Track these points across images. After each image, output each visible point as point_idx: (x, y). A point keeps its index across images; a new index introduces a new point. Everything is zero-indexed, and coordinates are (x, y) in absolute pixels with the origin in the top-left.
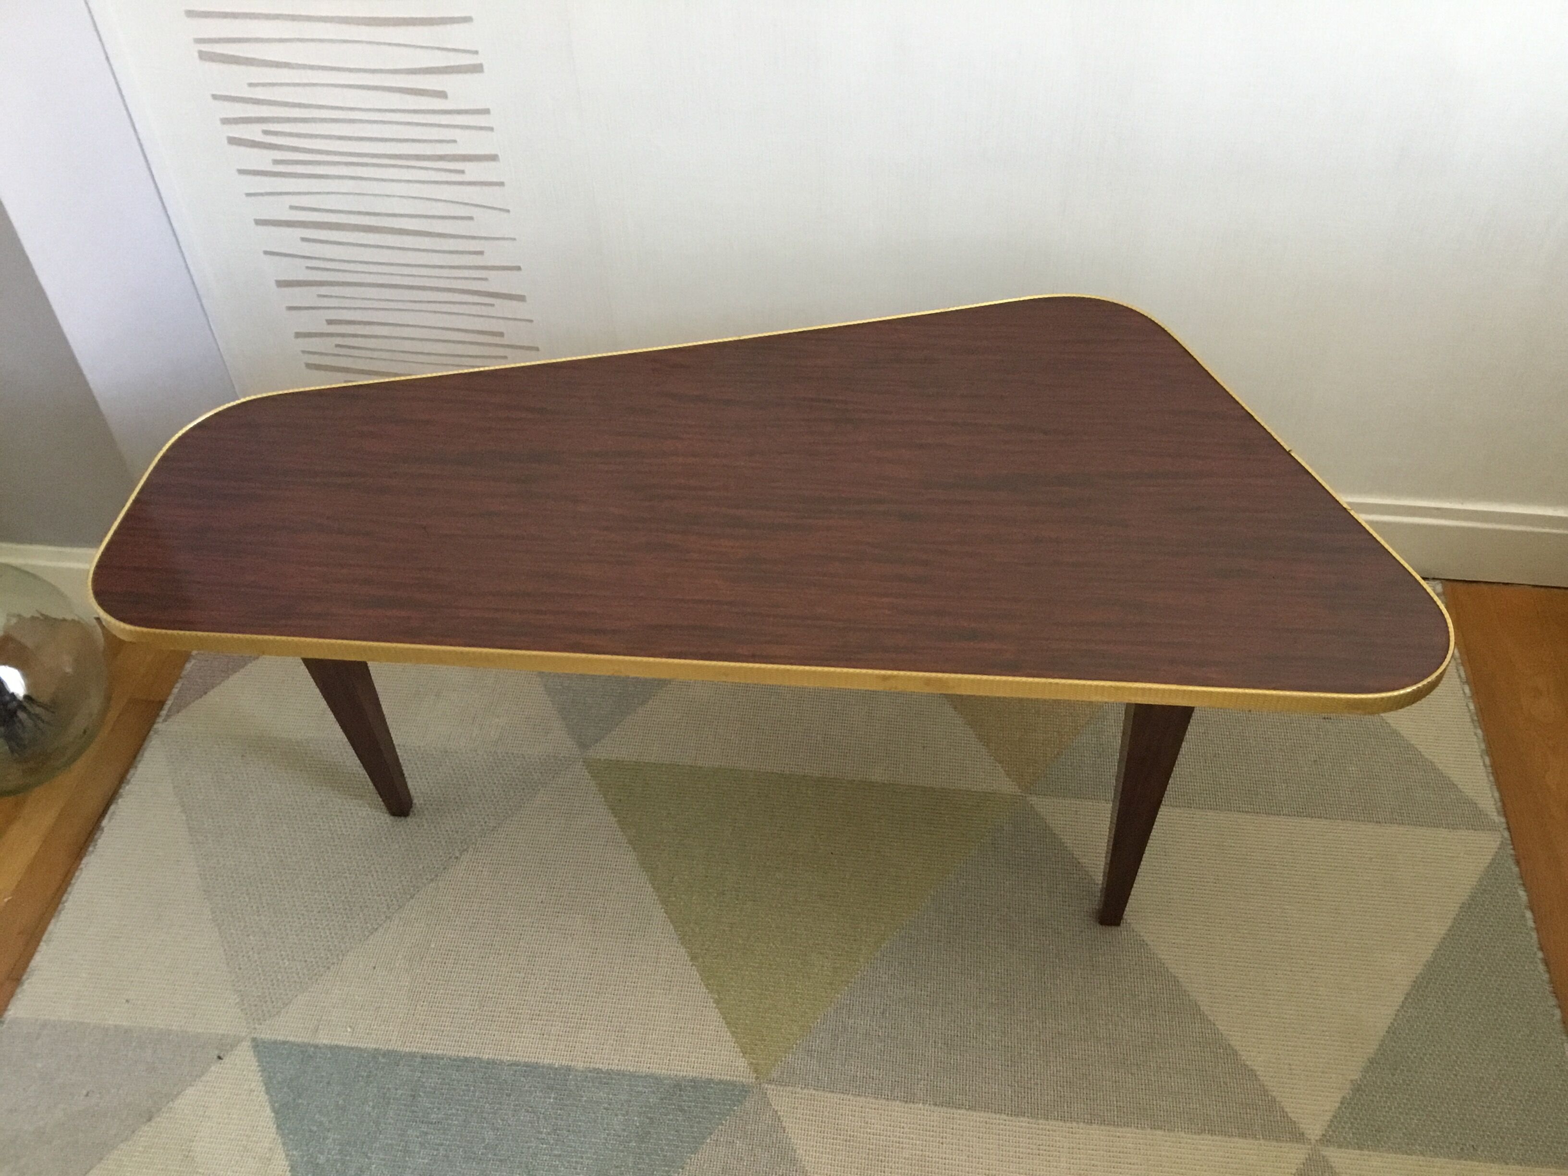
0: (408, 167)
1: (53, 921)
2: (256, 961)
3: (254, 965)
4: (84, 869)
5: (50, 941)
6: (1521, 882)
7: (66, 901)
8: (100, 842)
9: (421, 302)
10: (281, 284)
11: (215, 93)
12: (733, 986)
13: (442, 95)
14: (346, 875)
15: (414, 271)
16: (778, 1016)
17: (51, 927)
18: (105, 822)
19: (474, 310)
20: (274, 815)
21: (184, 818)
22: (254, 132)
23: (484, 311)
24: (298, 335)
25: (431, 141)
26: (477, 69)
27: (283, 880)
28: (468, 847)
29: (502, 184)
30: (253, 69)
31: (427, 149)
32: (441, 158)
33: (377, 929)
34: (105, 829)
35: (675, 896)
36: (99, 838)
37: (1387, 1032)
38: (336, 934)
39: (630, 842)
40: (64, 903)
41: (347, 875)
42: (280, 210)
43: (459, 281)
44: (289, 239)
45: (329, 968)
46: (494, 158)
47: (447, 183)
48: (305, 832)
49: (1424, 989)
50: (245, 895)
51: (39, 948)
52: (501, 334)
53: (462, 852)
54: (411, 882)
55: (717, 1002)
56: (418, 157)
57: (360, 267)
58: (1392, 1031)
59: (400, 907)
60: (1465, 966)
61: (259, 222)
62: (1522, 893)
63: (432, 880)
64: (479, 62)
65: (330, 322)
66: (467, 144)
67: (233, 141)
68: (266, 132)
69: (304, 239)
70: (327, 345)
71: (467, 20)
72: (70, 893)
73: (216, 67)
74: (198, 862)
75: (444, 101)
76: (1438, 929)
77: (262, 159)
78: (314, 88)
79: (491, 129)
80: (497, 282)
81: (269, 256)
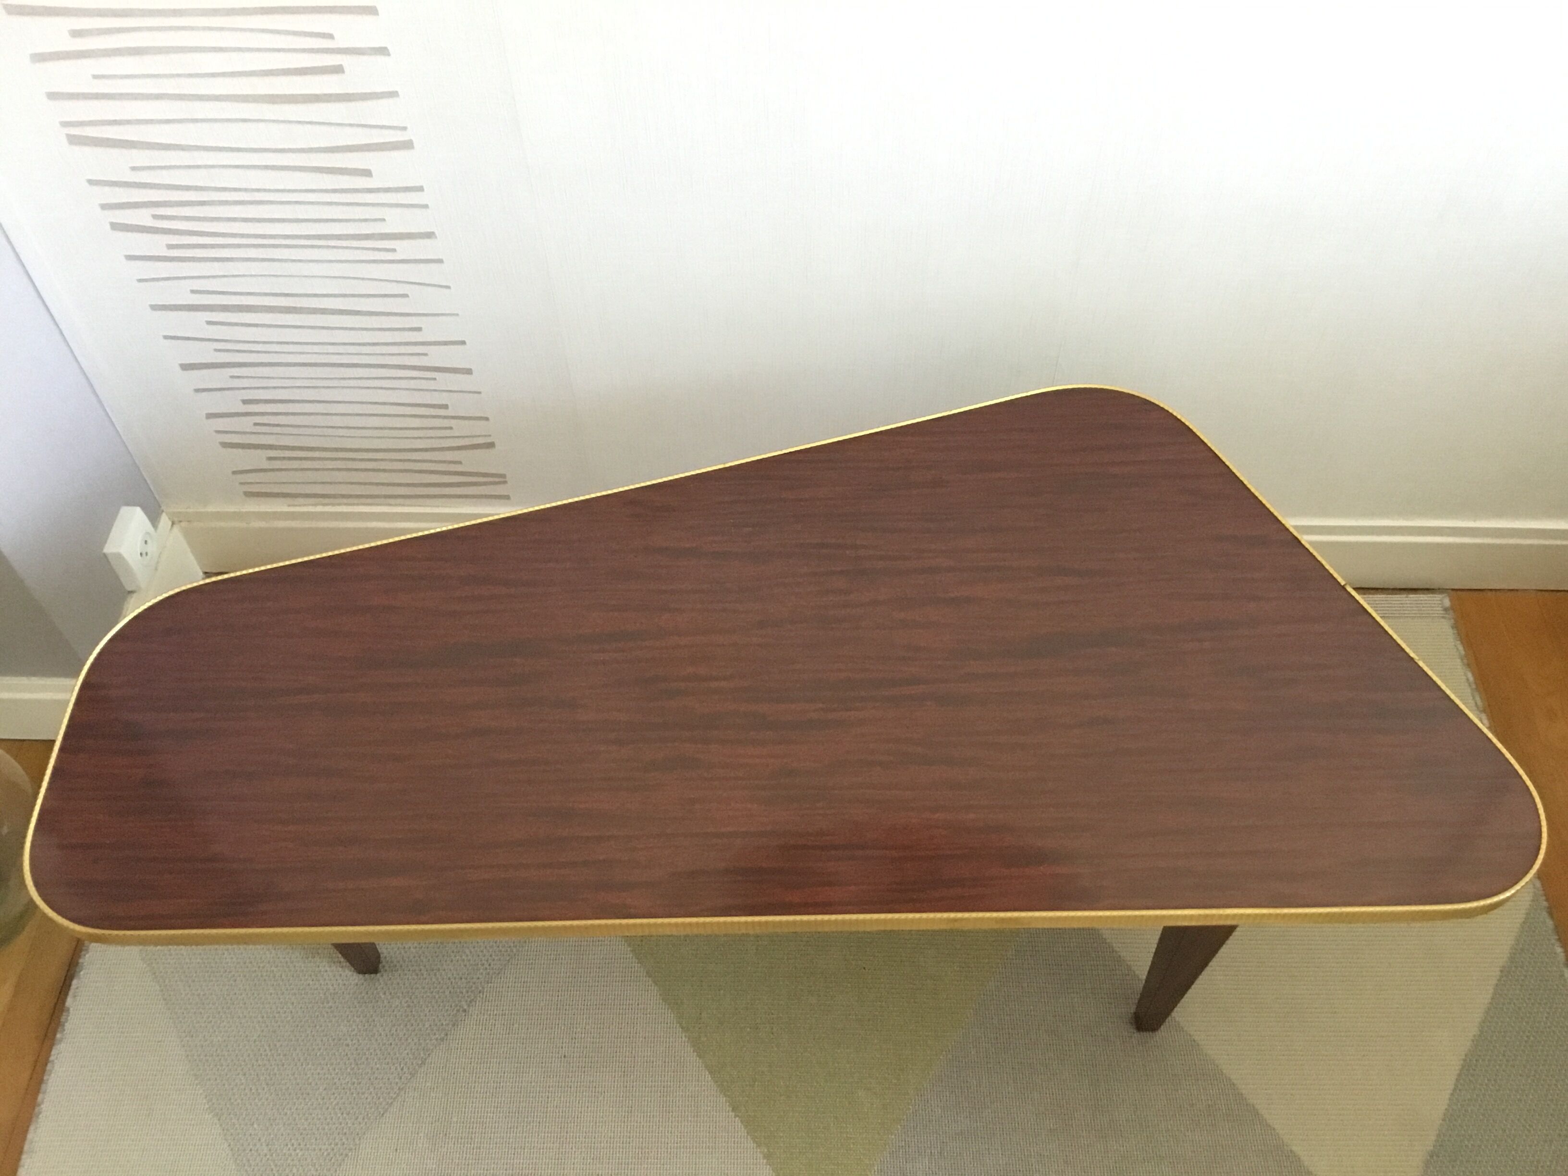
0: (328, 247)
1: (32, 1128)
2: (266, 1155)
3: (265, 1159)
4: (56, 1061)
5: (32, 1152)
6: (1557, 937)
7: (43, 1102)
8: (68, 1026)
9: (350, 379)
10: (186, 367)
11: (90, 178)
12: (781, 1137)
13: (367, 173)
14: (347, 1042)
15: (341, 349)
16: (833, 1167)
17: (30, 1136)
18: (69, 1001)
19: (413, 384)
20: (257, 976)
21: (158, 988)
22: (143, 217)
23: (424, 384)
24: (210, 416)
25: (354, 220)
26: (407, 145)
27: (280, 1055)
28: (475, 997)
29: (440, 261)
30: (134, 152)
31: (351, 229)
32: (367, 237)
33: (391, 1103)
34: (71, 1009)
35: (706, 1036)
36: (67, 1020)
37: (1444, 1120)
38: (348, 1114)
39: (649, 974)
40: (39, 1105)
41: (349, 1041)
42: (181, 294)
43: (394, 357)
44: (195, 323)
45: (347, 1155)
46: (430, 235)
47: (374, 261)
48: (295, 994)
49: (1474, 1067)
50: (240, 1076)
51: (22, 1162)
52: (446, 407)
53: (470, 1003)
54: (420, 1044)
55: (768, 1156)
56: (339, 237)
57: (277, 348)
58: (1449, 1117)
59: (413, 1075)
60: (1511, 1038)
61: (155, 308)
62: (1559, 950)
63: (442, 1039)
64: (406, 138)
65: (245, 402)
66: (395, 222)
67: (115, 226)
68: (155, 217)
69: (209, 323)
70: (247, 424)
71: (393, 94)
72: (45, 1093)
73: (88, 151)
74: (182, 1041)
75: (368, 179)
76: (1484, 997)
77: (157, 245)
78: (212, 170)
79: (426, 206)
80: (437, 357)
81: (169, 340)
